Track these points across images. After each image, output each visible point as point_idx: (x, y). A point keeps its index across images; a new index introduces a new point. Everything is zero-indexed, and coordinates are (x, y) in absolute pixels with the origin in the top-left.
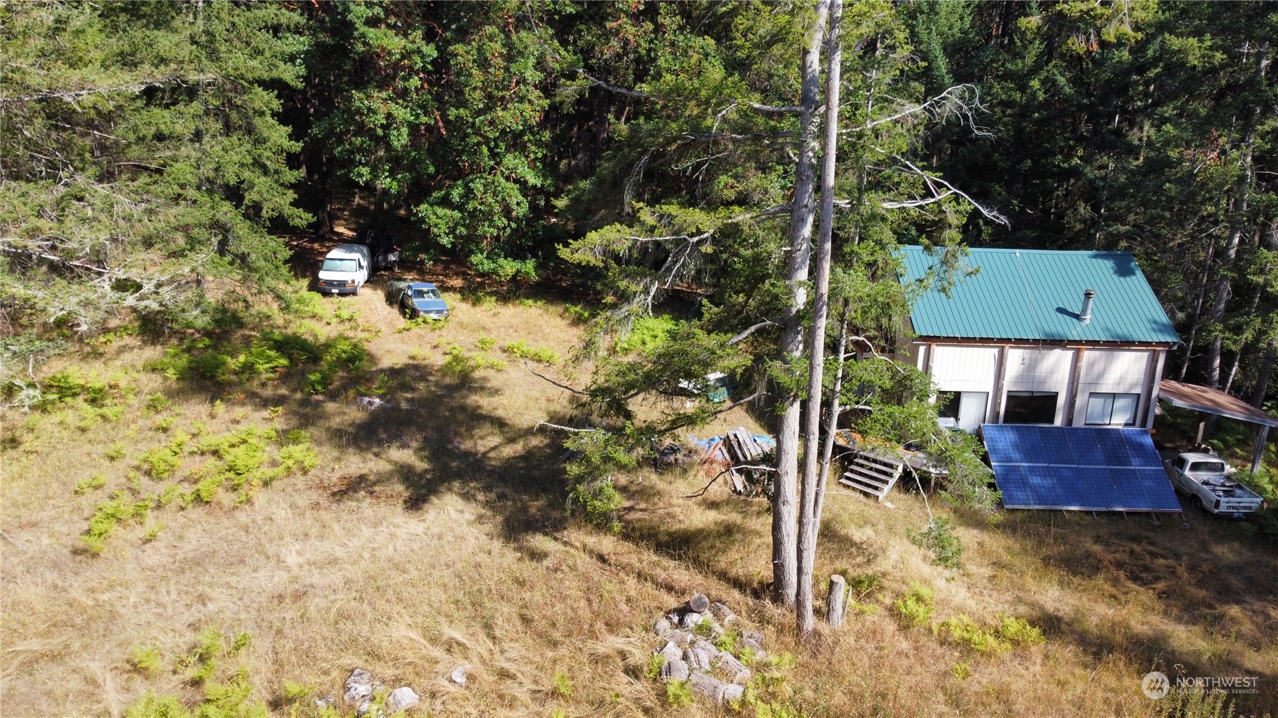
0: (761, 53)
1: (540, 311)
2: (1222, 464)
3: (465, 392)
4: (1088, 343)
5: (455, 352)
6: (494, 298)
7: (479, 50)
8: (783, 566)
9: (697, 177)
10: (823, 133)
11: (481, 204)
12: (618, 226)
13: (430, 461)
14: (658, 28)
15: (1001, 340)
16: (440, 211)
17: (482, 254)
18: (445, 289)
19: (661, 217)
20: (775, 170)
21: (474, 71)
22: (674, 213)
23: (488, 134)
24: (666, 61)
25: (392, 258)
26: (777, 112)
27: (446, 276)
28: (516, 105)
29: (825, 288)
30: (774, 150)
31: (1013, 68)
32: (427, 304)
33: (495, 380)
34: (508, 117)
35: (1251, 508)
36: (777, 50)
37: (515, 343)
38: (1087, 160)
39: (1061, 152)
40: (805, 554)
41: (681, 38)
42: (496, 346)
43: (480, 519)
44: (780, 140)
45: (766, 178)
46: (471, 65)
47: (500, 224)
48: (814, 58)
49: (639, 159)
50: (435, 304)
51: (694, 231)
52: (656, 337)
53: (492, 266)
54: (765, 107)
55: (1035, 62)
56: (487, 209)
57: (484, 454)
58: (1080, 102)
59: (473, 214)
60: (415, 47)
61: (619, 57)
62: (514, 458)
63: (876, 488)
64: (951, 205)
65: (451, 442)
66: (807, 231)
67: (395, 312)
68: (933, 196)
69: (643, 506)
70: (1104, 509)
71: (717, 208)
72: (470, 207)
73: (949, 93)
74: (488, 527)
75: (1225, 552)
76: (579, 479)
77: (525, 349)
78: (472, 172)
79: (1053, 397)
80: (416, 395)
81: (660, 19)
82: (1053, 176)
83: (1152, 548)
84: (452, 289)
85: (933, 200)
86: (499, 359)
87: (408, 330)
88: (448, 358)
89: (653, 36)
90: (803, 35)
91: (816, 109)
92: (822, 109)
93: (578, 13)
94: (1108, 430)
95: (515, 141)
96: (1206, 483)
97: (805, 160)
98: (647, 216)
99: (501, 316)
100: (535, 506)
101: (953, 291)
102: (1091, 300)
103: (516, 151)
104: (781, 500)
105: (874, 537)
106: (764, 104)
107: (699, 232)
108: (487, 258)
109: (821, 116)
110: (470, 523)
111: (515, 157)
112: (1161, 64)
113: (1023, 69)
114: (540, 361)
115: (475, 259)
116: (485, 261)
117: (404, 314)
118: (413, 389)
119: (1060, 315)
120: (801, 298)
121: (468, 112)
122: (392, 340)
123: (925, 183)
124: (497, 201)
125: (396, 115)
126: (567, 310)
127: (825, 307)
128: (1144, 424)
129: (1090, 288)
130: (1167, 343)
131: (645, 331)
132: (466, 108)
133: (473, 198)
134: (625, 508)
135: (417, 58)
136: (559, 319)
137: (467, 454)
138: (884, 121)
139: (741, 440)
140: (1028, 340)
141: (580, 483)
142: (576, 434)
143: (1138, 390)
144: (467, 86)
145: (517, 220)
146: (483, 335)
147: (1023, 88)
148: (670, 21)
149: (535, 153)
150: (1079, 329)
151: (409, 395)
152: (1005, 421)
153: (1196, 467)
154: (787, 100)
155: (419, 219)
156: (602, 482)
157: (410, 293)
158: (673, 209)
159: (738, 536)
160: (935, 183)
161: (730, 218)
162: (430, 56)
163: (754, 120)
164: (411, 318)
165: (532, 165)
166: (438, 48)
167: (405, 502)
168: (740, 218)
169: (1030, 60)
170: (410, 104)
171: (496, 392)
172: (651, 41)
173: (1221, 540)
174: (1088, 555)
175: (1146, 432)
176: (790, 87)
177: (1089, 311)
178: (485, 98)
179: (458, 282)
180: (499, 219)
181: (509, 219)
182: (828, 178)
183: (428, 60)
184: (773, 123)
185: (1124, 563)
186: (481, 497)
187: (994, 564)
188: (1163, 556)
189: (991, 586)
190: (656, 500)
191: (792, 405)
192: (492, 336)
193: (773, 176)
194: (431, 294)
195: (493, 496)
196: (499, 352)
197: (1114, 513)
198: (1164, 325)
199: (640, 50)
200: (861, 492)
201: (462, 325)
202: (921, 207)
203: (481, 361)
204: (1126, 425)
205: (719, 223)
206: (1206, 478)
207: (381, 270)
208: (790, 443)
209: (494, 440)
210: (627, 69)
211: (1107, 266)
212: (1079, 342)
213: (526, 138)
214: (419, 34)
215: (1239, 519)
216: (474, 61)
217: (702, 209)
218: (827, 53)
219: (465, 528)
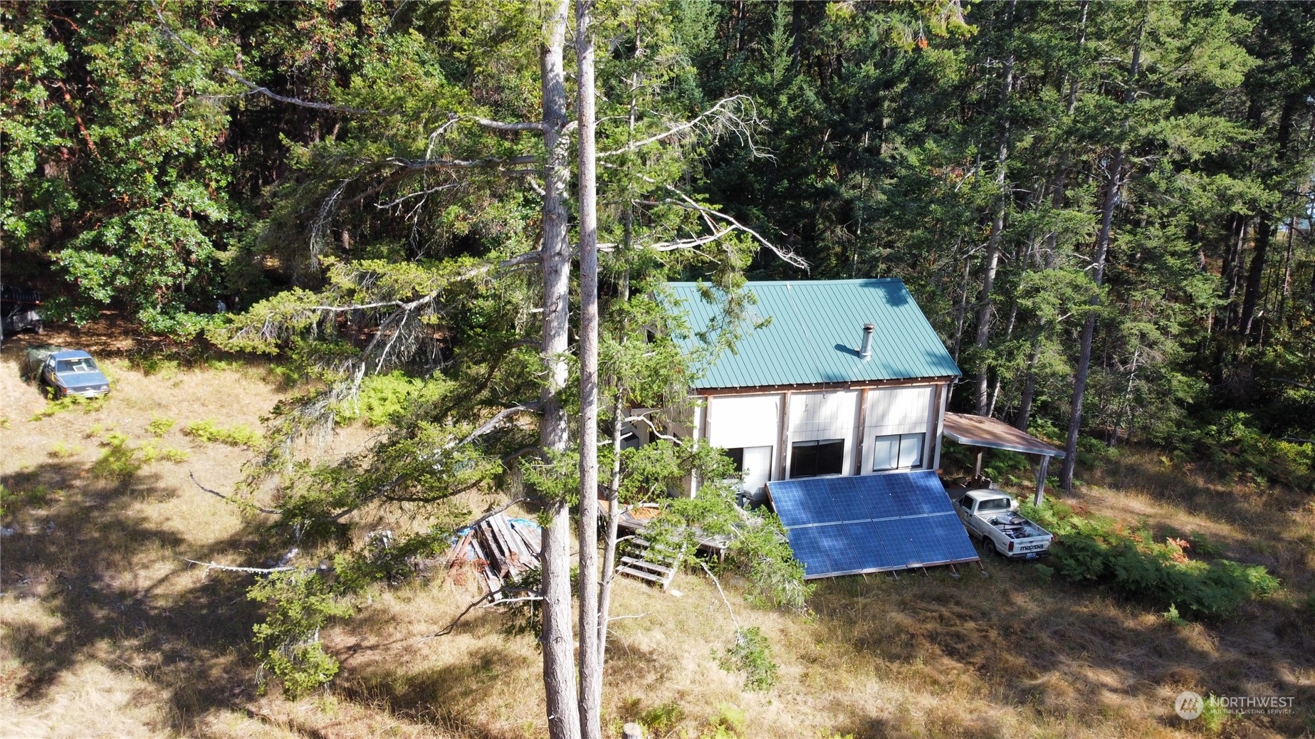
0: (484, 53)
1: (237, 376)
2: (1008, 500)
3: (125, 499)
4: (872, 382)
5: (116, 442)
6: (175, 363)
7: (126, 51)
8: (561, 721)
9: (411, 218)
10: (576, 154)
11: (149, 245)
12: (298, 291)
13: (65, 614)
14: (362, 31)
15: (782, 387)
16: (90, 257)
17: (154, 307)
18: (106, 354)
19: (362, 277)
20: (514, 198)
21: (120, 79)
22: (380, 271)
23: (148, 159)
24: (374, 69)
25: (33, 316)
26: (511, 130)
27: (110, 336)
28: (185, 121)
29: (593, 365)
30: (512, 179)
31: (763, 81)
32: (78, 378)
33: (170, 476)
34: (175, 137)
35: (1042, 546)
36: (506, 49)
37: (201, 424)
38: (842, 180)
39: (815, 171)
40: (590, 715)
41: (391, 41)
42: (175, 428)
43: (137, 698)
44: (519, 168)
45: (503, 207)
46: (116, 71)
47: (174, 270)
48: (556, 59)
49: (327, 194)
50: (89, 377)
51: (410, 294)
52: (385, 400)
53: (169, 323)
54: (495, 124)
55: (783, 75)
56: (156, 252)
57: (148, 590)
58: (830, 119)
59: (137, 259)
60: (34, 46)
61: (315, 64)
62: (191, 591)
63: (659, 574)
64: (733, 242)
65: (98, 578)
66: (562, 286)
67: (33, 390)
68: (712, 234)
69: (372, 640)
70: (903, 567)
71: (441, 260)
72: (132, 250)
73: (722, 106)
74: (149, 711)
75: (1027, 603)
76: (271, 642)
77: (214, 430)
78: (133, 206)
79: (837, 447)
80: (53, 511)
81: (364, 20)
82: (808, 197)
83: (957, 609)
84: (118, 353)
85: (712, 238)
86: (178, 446)
87: (50, 415)
88: (105, 452)
89: (356, 39)
90: (540, 28)
91: (563, 126)
92: (573, 125)
93: (261, 11)
94: (897, 475)
95: (190, 167)
96: (995, 523)
97: (554, 194)
98: (342, 275)
99: (185, 386)
100: (219, 665)
101: (738, 345)
102: (871, 335)
103: (192, 177)
104: (553, 637)
105: (664, 642)
106: (494, 120)
107: (417, 296)
108: (162, 313)
109: (572, 134)
110: (122, 709)
111: (191, 187)
112: (907, 79)
113: (772, 84)
114: (235, 444)
115: (143, 315)
116: (159, 317)
117: (45, 393)
118: (48, 503)
119: (838, 352)
120: (560, 377)
121: (116, 131)
122: (25, 431)
123: (701, 218)
124: (169, 243)
125: (14, 135)
126: (271, 371)
127: (595, 391)
128: (931, 465)
129: (867, 322)
130: (949, 376)
131: (372, 393)
132: (115, 125)
133: (136, 240)
134: (349, 648)
135: (37, 61)
136: (261, 384)
137: (123, 594)
138: (650, 142)
139: (496, 530)
140: (810, 384)
141: (274, 648)
142: (264, 576)
143: (923, 429)
144: (112, 98)
145: (198, 264)
146: (156, 415)
147: (773, 104)
148: (376, 23)
149: (218, 181)
150: (860, 366)
151: (42, 512)
152: (792, 476)
153: (983, 505)
154: (521, 116)
155: (62, 267)
156: (305, 642)
157: (53, 363)
158: (378, 266)
159: (498, 669)
160: (713, 216)
161: (459, 274)
162: (57, 58)
163: (483, 140)
164: (55, 398)
165: (215, 196)
166: (67, 48)
167: (20, 687)
168: (473, 273)
169: (778, 74)
170: (36, 121)
171: (170, 494)
172: (354, 46)
173: (1022, 586)
174: (899, 629)
175: (933, 473)
176: (524, 101)
177: (869, 348)
178: (140, 112)
179: (125, 344)
180: (174, 264)
181: (187, 264)
182: (588, 219)
183: (57, 63)
184: (507, 144)
185: (937, 634)
186: (139, 662)
187: (802, 657)
188: (972, 618)
189: (803, 689)
190: (391, 630)
191: (558, 512)
192: (171, 414)
193: (512, 205)
194: (84, 365)
195: (157, 657)
196: (180, 436)
197: (913, 570)
198: (943, 357)
199: (340, 55)
200: (643, 579)
201: (129, 403)
202: (698, 247)
203: (152, 453)
204: (914, 467)
205: (444, 283)
206: (994, 517)
207: (19, 333)
208: (559, 562)
209: (162, 569)
210: (327, 78)
211: (878, 294)
212: (862, 383)
213: (203, 163)
214: (39, 31)
215: (1033, 560)
216: (120, 66)
217: (419, 262)
218: (574, 50)
219: (116, 718)
